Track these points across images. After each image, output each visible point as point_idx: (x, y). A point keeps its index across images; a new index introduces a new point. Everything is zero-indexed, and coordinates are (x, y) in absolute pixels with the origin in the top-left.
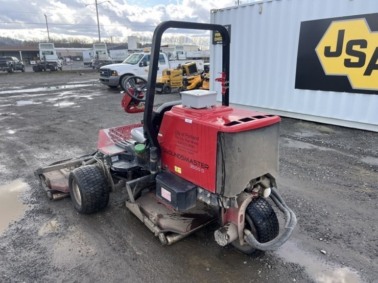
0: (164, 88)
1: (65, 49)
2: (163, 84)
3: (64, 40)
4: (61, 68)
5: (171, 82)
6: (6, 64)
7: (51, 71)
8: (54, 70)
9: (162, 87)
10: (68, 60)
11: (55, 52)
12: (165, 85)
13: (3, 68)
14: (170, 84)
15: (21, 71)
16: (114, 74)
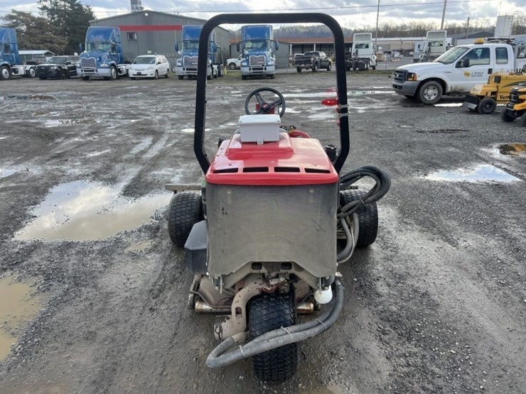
0: (481, 103)
1: (399, 39)
2: (482, 97)
3: (404, 27)
4: (374, 67)
5: (499, 95)
6: (310, 61)
7: (360, 70)
8: (364, 70)
9: (477, 103)
10: (397, 54)
11: (371, 45)
12: (485, 99)
13: (307, 65)
14: (495, 99)
15: (326, 70)
16: (411, 77)
